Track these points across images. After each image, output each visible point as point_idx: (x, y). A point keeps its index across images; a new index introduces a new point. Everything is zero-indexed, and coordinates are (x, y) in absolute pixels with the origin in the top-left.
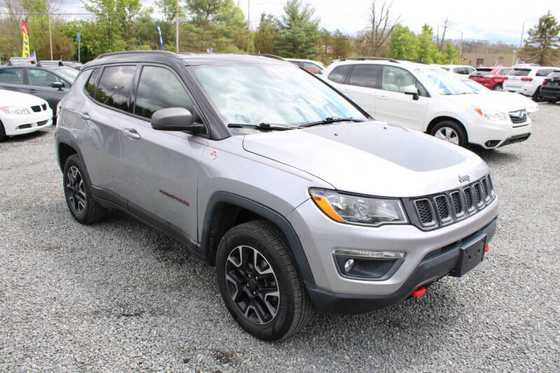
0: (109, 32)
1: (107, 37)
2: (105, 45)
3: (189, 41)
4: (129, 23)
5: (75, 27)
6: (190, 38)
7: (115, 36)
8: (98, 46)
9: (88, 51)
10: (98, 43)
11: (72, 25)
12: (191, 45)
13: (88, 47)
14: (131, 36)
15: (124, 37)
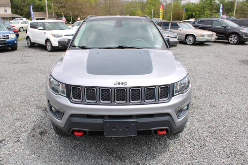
0: (203, 8)
1: (202, 10)
2: (201, 14)
3: (243, 11)
4: (214, 3)
5: (189, 5)
6: (244, 9)
7: (206, 9)
8: (198, 14)
9: (193, 16)
10: (198, 13)
11: (188, 5)
12: (243, 12)
13: (194, 14)
14: (213, 9)
15: (211, 10)
